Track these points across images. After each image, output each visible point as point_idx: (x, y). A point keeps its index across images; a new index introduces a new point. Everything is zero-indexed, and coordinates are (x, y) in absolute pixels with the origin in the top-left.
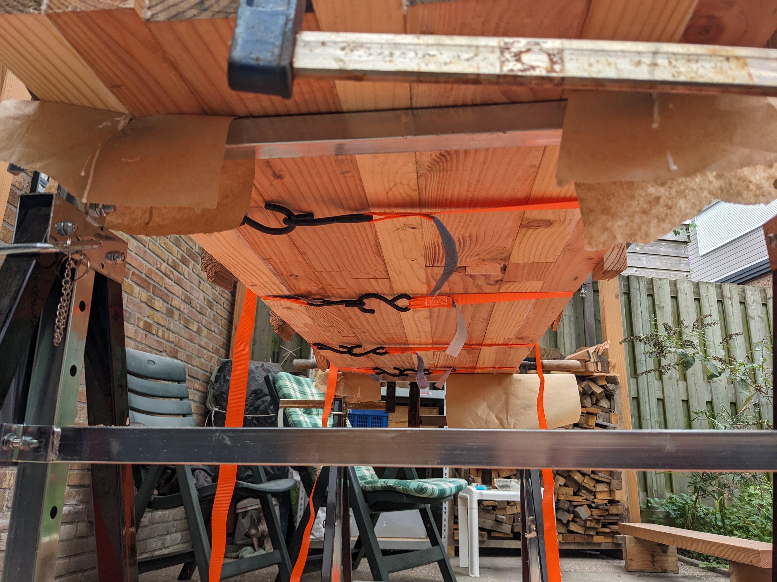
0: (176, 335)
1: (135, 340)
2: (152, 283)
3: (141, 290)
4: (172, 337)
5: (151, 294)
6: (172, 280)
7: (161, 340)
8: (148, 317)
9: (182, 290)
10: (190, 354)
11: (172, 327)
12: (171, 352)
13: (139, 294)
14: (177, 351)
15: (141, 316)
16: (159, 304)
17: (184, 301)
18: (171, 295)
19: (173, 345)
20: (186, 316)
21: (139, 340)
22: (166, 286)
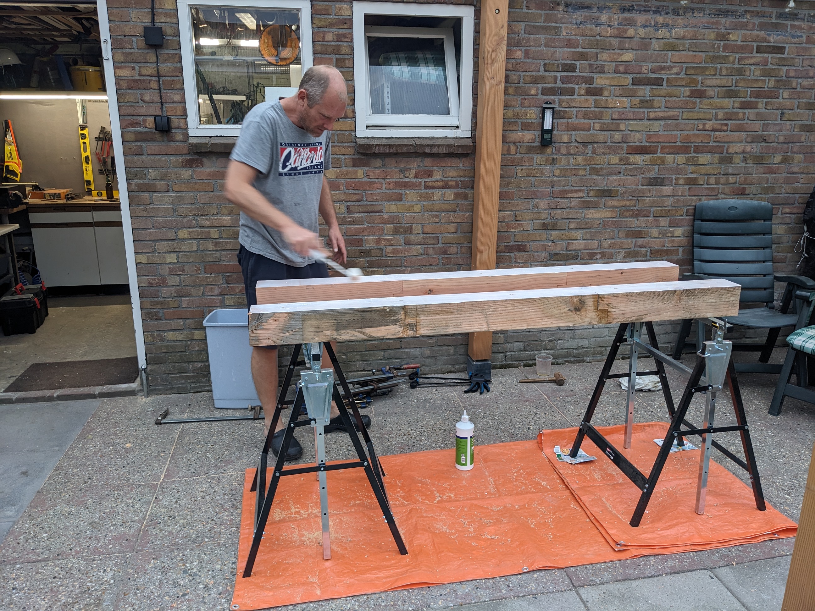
0: (742, 175)
1: (674, 196)
2: (693, 145)
3: (676, 156)
4: (731, 179)
5: (693, 154)
6: (727, 131)
7: (714, 186)
8: (692, 173)
9: (745, 133)
10: (769, 185)
11: (730, 171)
12: (733, 192)
13: (674, 160)
14: (744, 189)
15: (679, 176)
16: (704, 158)
17: (752, 142)
18: (726, 145)
19: (737, 185)
20: (757, 155)
21: (680, 194)
22: (716, 140)
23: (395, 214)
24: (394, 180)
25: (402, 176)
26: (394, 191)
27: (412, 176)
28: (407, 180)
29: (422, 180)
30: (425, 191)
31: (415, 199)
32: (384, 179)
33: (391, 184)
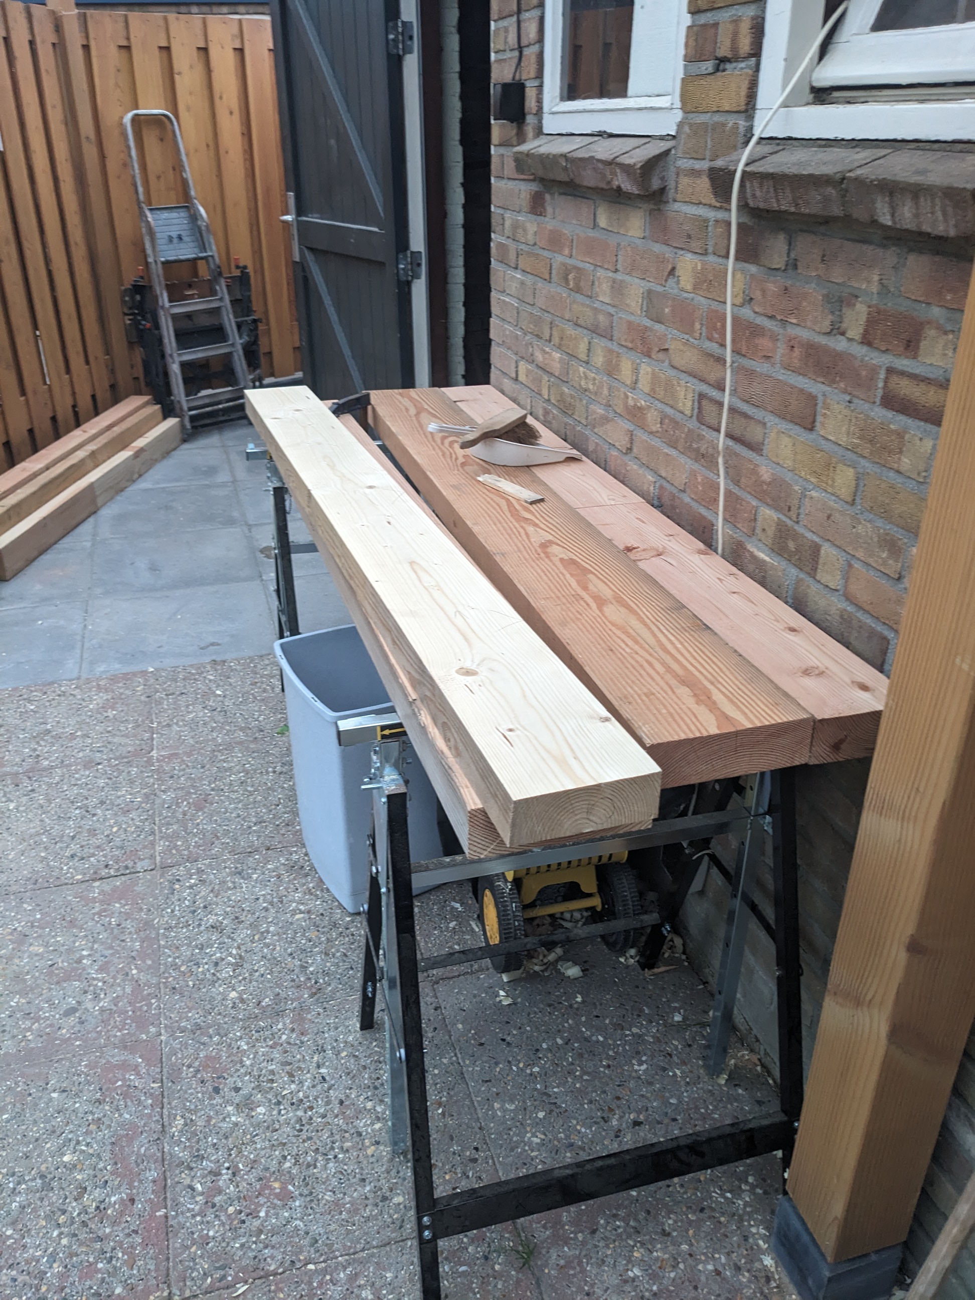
23: (788, 477)
24: (804, 334)
25: (826, 325)
26: (801, 382)
27: (855, 331)
28: (840, 344)
29: (880, 360)
30: (880, 413)
31: (843, 440)
32: (784, 322)
33: (797, 352)
